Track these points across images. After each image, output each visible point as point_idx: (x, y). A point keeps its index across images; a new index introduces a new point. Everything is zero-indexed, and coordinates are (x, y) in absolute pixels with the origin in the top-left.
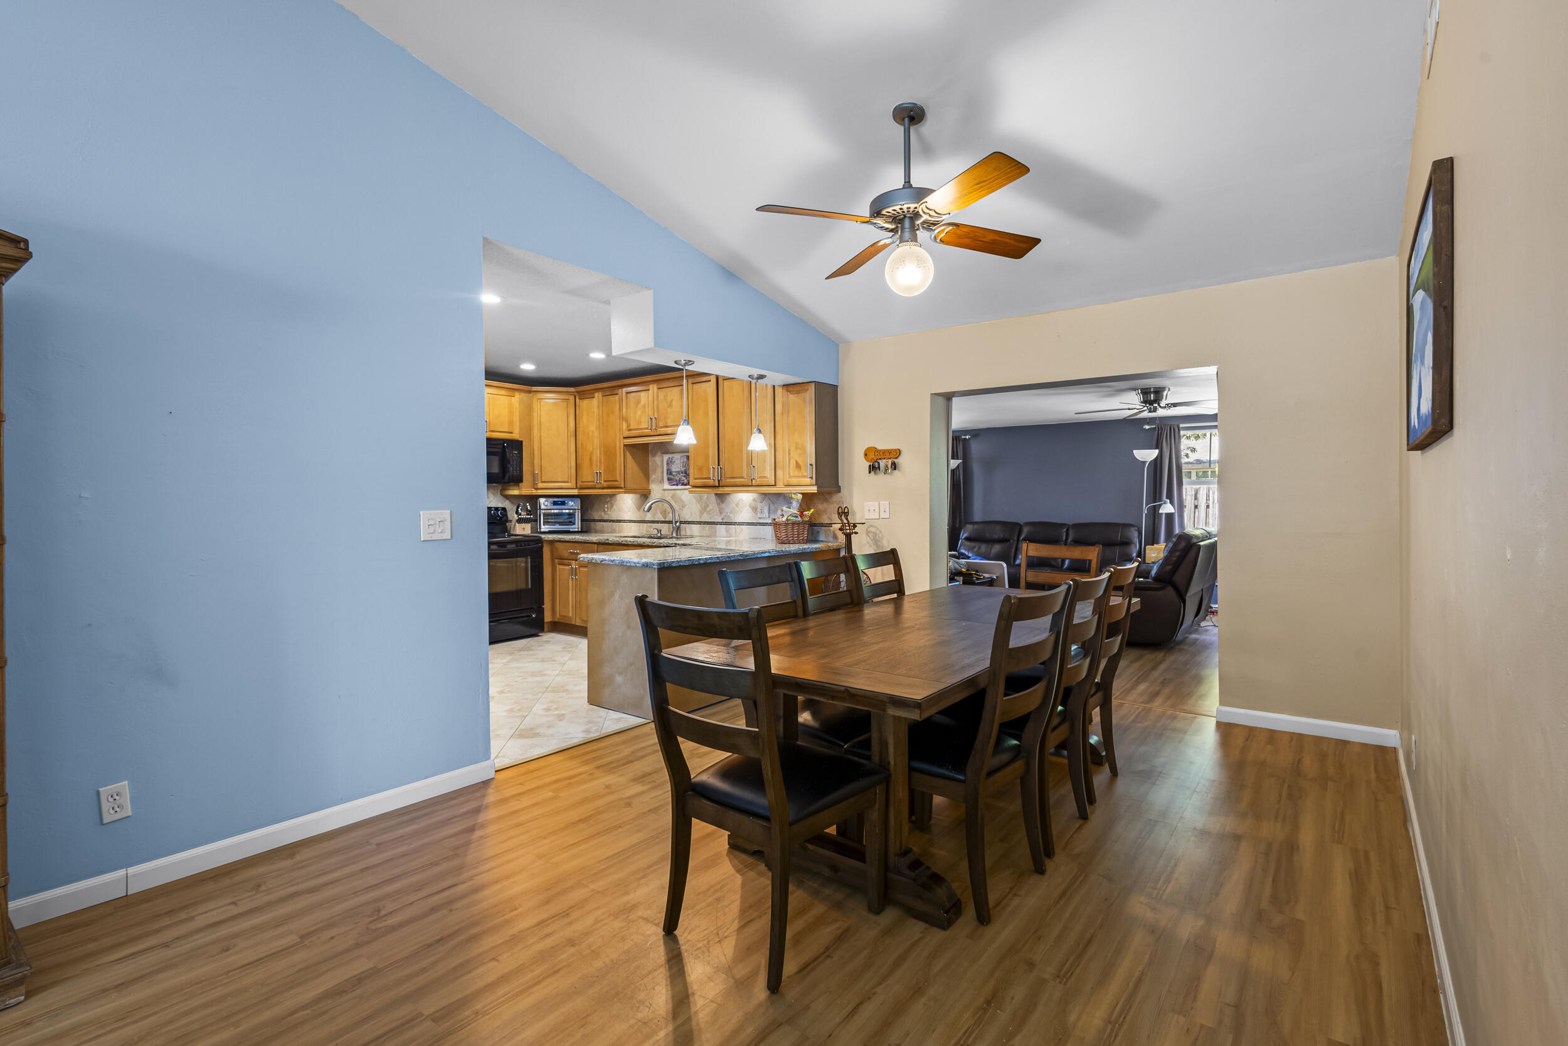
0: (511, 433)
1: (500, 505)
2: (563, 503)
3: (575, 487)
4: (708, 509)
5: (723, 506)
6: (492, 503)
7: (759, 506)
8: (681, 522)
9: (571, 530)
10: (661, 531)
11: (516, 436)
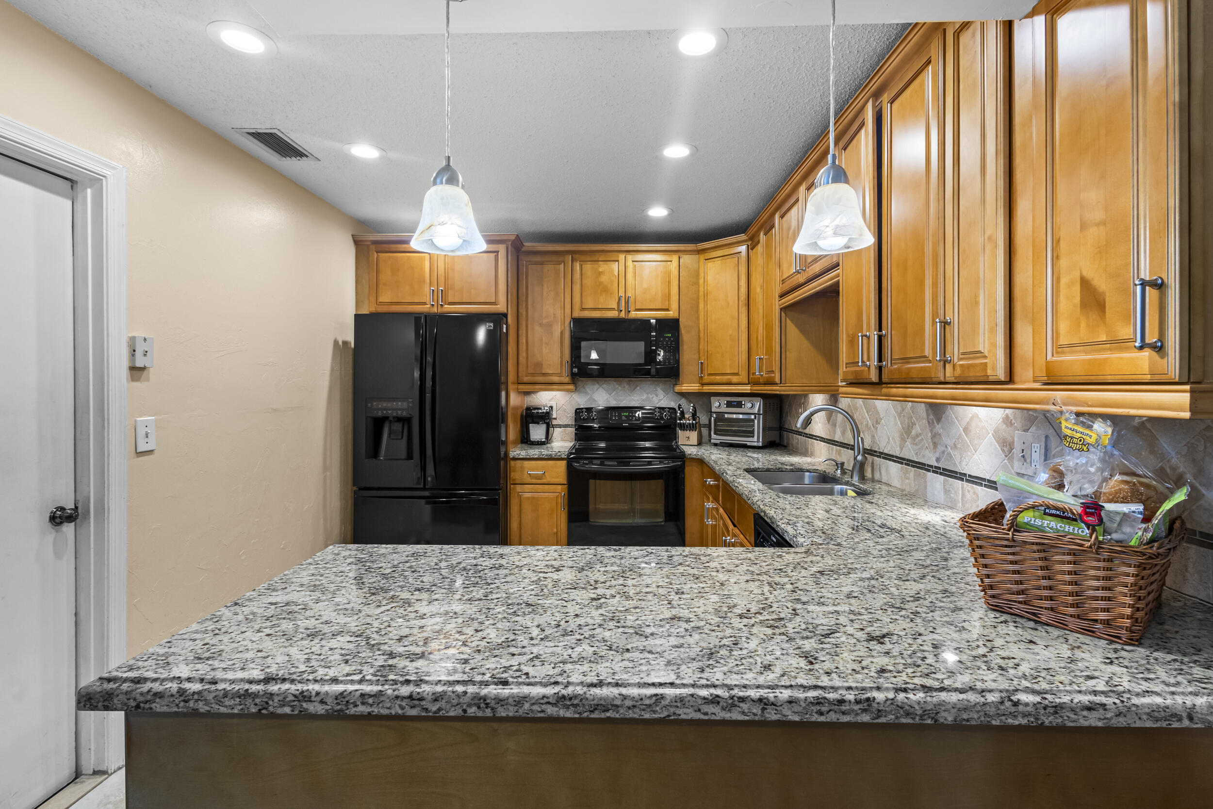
0: (667, 310)
1: (673, 405)
2: (739, 405)
3: (747, 382)
4: (913, 433)
5: (938, 428)
6: (662, 402)
7: (1018, 437)
8: (871, 452)
9: (749, 444)
10: (843, 464)
11: (672, 314)
